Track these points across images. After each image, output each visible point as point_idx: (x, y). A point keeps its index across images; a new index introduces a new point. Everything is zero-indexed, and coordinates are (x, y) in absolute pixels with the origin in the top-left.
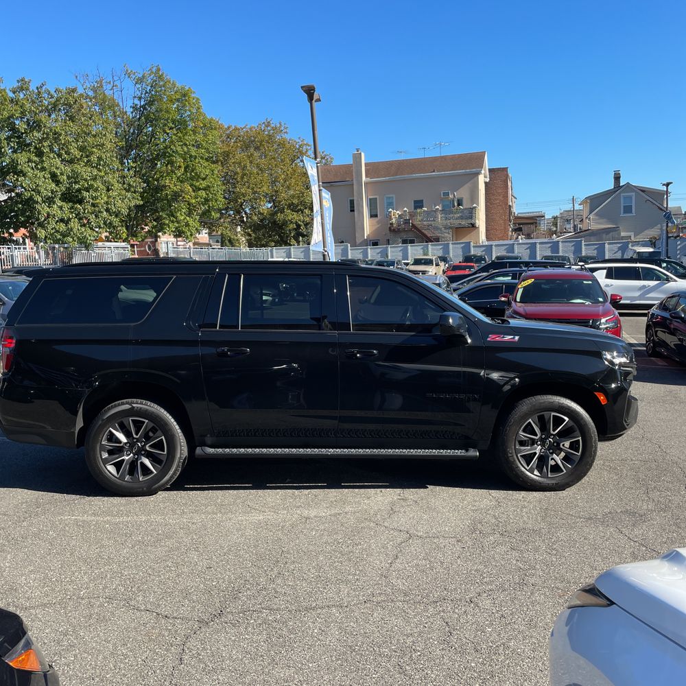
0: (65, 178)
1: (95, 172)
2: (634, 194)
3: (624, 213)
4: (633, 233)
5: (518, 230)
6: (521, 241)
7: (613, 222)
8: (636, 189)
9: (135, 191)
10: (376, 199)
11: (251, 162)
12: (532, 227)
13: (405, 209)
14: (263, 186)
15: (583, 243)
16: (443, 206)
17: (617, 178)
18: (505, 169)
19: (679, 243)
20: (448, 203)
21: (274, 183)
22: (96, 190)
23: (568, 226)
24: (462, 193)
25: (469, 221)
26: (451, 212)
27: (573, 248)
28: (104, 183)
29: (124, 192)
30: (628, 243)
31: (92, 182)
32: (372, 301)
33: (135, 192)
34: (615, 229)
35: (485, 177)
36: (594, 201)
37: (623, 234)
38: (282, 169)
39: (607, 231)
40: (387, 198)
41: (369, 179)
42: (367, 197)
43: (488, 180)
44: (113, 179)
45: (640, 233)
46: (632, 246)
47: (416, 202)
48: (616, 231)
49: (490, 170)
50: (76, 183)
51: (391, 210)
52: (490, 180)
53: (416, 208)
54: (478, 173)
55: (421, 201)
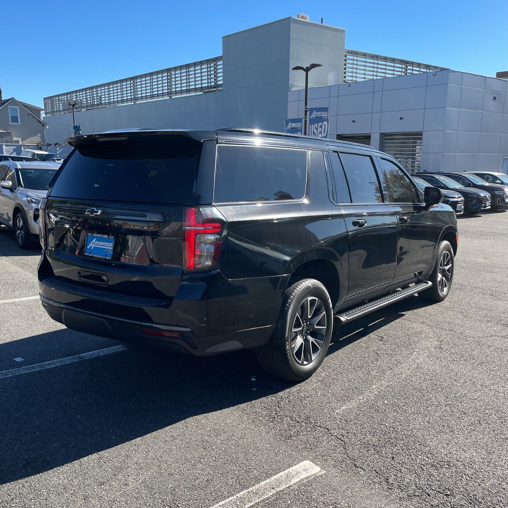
2: (18, 107)
3: (12, 121)
4: (20, 138)
8: (20, 104)
19: (58, 149)
30: (20, 146)
37: (15, 139)
45: (27, 139)
48: (8, 136)
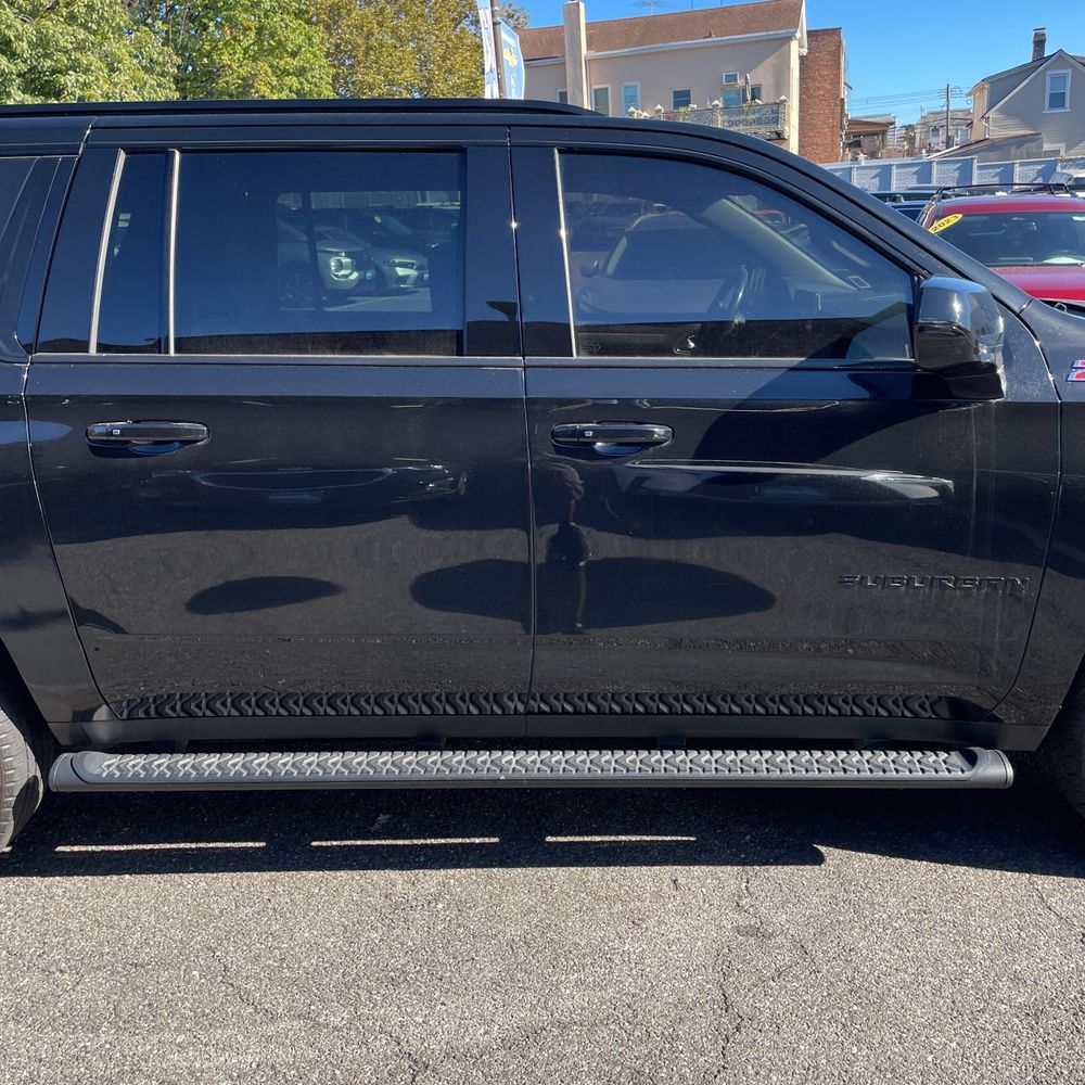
0: (25, 45)
1: (82, 34)
2: (1070, 71)
3: (1051, 106)
4: (1064, 145)
5: (856, 145)
6: (863, 164)
7: (1029, 125)
8: (1073, 62)
9: (163, 72)
10: (606, 89)
11: (380, 24)
12: (877, 140)
13: (659, 107)
14: (404, 69)
15: (976, 164)
16: (726, 101)
17: (1039, 43)
18: (835, 32)
20: (735, 96)
21: (423, 64)
22: (86, 71)
23: (934, 140)
24: (760, 76)
25: (774, 128)
26: (741, 112)
27: (957, 173)
28: (104, 57)
29: (141, 74)
30: (1055, 163)
31: (79, 55)
32: (610, 269)
33: (163, 74)
34: (1034, 138)
35: (801, 46)
36: (998, 87)
37: (1047, 147)
38: (437, 37)
39: (1019, 141)
40: (626, 87)
41: (593, 54)
42: (590, 86)
43: (805, 52)
44: (120, 48)
45: (1076, 145)
46: (1064, 167)
47: (677, 94)
48: (1034, 141)
49: (810, 34)
50: (46, 56)
51: (632, 109)
52: (809, 53)
53: (677, 105)
54: (789, 39)
55: (687, 94)
